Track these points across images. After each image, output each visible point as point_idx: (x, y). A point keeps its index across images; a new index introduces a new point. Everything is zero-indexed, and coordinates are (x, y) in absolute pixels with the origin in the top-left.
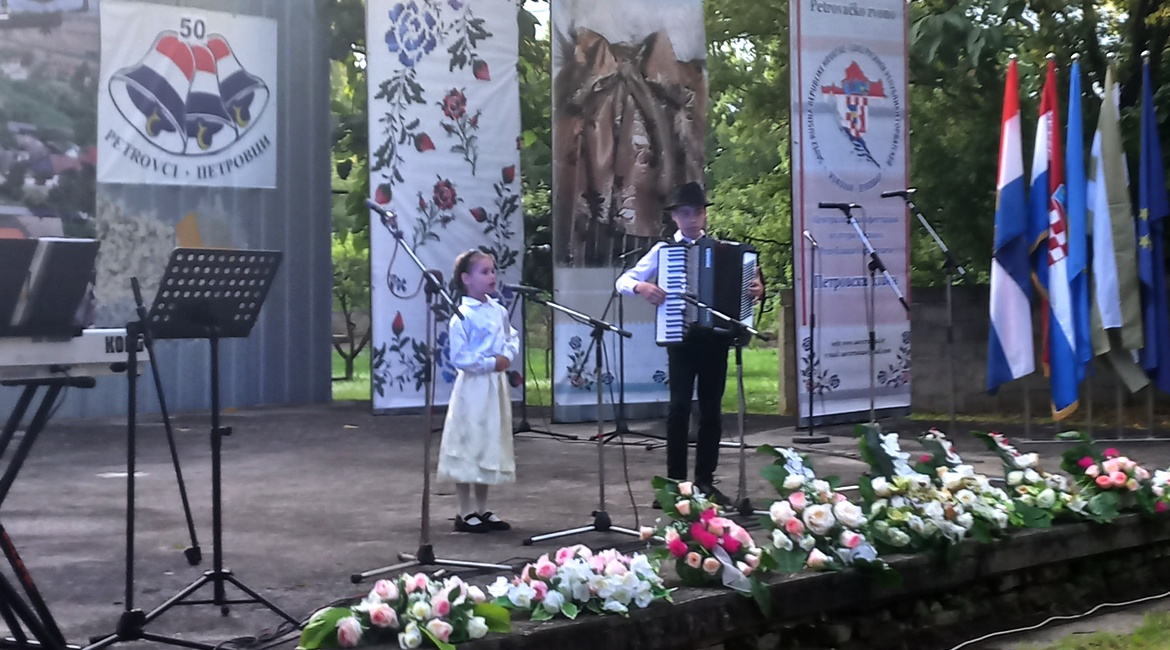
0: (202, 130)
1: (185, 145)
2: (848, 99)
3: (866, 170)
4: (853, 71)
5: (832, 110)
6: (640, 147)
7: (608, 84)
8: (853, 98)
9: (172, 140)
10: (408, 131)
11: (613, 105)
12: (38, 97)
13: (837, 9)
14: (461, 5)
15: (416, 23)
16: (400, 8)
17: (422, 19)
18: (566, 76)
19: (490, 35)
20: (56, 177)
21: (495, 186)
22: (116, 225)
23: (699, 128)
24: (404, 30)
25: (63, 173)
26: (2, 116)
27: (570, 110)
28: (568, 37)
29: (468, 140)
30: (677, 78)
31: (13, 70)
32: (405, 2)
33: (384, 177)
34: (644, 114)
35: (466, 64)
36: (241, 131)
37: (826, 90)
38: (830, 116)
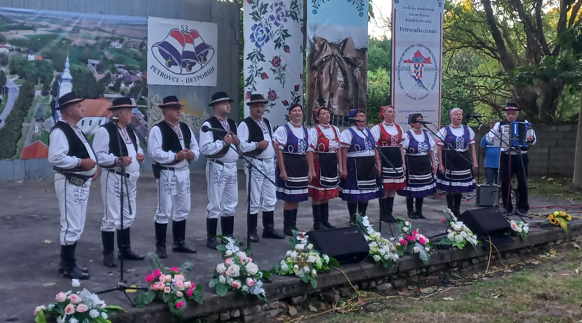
0: (188, 65)
1: (181, 70)
2: (415, 65)
3: (422, 91)
4: (418, 54)
5: (409, 69)
6: (340, 82)
7: (328, 58)
8: (417, 64)
9: (176, 69)
10: (259, 72)
11: (330, 67)
12: (126, 54)
13: (411, 30)
14: (279, 24)
15: (262, 31)
16: (256, 25)
17: (264, 30)
18: (311, 55)
19: (291, 36)
20: (133, 84)
21: (292, 92)
22: (156, 104)
23: (364, 75)
24: (257, 34)
25: (135, 82)
26: (112, 62)
27: (313, 68)
28: (313, 41)
29: (281, 76)
30: (355, 55)
31: (116, 45)
32: (258, 23)
33: (249, 89)
34: (342, 70)
35: (281, 47)
36: (203, 65)
37: (405, 62)
38: (407, 72)
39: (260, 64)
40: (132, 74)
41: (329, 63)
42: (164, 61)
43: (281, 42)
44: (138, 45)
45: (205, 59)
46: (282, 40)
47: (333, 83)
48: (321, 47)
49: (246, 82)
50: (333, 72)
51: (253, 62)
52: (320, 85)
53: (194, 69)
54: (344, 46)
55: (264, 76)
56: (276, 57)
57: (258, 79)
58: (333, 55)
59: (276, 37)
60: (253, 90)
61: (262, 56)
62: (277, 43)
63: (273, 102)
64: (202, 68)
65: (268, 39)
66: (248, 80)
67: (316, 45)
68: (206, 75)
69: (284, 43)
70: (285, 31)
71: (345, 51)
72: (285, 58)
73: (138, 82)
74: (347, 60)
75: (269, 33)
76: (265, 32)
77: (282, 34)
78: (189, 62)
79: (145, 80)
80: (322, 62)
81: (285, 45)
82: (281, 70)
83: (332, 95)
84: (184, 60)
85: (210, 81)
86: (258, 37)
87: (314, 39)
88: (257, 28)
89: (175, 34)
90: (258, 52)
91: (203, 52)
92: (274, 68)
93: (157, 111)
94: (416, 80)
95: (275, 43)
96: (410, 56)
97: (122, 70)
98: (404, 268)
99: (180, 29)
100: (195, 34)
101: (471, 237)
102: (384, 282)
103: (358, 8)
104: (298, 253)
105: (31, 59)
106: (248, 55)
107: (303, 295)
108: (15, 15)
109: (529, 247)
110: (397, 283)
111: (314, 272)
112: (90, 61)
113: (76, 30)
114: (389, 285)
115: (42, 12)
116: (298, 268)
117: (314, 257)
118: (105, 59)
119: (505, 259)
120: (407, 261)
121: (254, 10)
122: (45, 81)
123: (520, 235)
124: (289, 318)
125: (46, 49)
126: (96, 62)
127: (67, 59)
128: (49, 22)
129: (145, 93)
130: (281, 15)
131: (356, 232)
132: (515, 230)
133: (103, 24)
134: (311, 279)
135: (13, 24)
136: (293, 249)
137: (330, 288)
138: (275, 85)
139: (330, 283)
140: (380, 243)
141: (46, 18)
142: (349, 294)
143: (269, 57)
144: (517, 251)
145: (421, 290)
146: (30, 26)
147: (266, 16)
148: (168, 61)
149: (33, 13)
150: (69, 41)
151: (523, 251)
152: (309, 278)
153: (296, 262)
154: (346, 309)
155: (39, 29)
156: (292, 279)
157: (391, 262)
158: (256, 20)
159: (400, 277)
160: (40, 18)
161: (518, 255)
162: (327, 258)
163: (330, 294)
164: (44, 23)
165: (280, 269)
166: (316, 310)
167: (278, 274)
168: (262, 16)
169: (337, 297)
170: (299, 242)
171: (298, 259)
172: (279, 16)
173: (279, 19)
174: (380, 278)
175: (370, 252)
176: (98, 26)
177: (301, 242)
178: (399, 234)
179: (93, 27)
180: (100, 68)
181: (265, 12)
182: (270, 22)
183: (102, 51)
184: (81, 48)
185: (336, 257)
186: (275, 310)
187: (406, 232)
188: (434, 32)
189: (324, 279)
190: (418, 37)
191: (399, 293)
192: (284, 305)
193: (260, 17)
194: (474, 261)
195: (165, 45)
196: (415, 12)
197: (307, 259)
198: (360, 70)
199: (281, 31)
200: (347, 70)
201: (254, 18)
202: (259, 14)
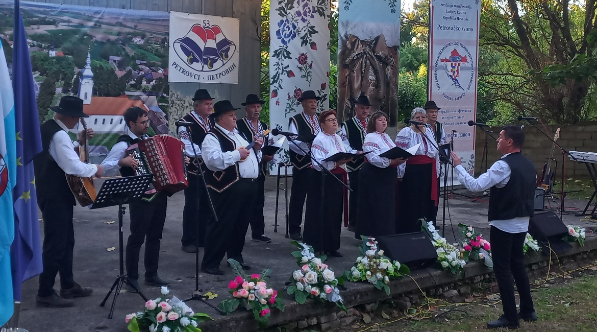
0: (210, 61)
1: (203, 67)
2: (452, 64)
3: (458, 91)
4: (455, 53)
5: (446, 68)
6: (371, 80)
7: (360, 56)
8: (454, 63)
9: (197, 65)
10: (285, 70)
11: (361, 64)
12: (148, 50)
13: (448, 28)
14: (306, 20)
15: (288, 27)
16: (282, 21)
18: (343, 53)
19: (317, 32)
20: (154, 81)
21: (318, 91)
22: (177, 102)
23: (395, 73)
24: (283, 30)
25: (157, 79)
26: (133, 58)
27: (344, 66)
28: (344, 38)
29: (308, 73)
30: (387, 53)
31: (138, 41)
32: (284, 19)
33: (275, 87)
34: (373, 68)
35: (308, 44)
36: (225, 62)
37: (442, 60)
38: (444, 71)
39: (286, 62)
40: (154, 71)
41: (360, 61)
42: (185, 58)
43: (308, 39)
44: (160, 41)
45: (227, 56)
46: (309, 36)
47: (364, 81)
48: (353, 44)
49: (271, 81)
50: (364, 70)
51: (279, 59)
52: (351, 83)
53: (216, 65)
54: (375, 44)
55: (290, 74)
56: (303, 54)
57: (284, 77)
58: (364, 53)
59: (303, 33)
60: (279, 88)
61: (288, 53)
62: (303, 40)
64: (223, 65)
65: (294, 36)
66: (274, 78)
67: (348, 42)
68: (227, 71)
69: (311, 40)
70: (312, 27)
71: (377, 49)
72: (312, 55)
73: (159, 79)
74: (379, 58)
75: (296, 29)
76: (292, 28)
77: (309, 31)
78: (210, 59)
79: (166, 77)
80: (353, 60)
81: (311, 42)
82: (308, 67)
84: (205, 57)
85: (232, 78)
86: (284, 34)
87: (346, 36)
88: (283, 25)
89: (197, 29)
90: (284, 49)
91: (224, 48)
92: (300, 65)
93: (178, 110)
94: (453, 79)
96: (447, 54)
97: (143, 67)
98: (469, 274)
99: (202, 25)
100: (217, 30)
101: (532, 242)
102: (450, 288)
103: (391, 5)
104: (369, 259)
105: (53, 56)
106: (274, 52)
107: (375, 302)
108: (36, 9)
109: (585, 253)
110: (463, 290)
111: (387, 278)
112: (111, 57)
113: (98, 25)
114: (455, 292)
115: (63, 6)
116: (370, 274)
117: (385, 264)
118: (127, 55)
119: (563, 265)
120: (472, 267)
121: (280, 6)
122: (66, 77)
123: (577, 240)
124: (364, 326)
125: (67, 45)
126: (118, 58)
127: (89, 56)
128: (71, 17)
129: (167, 91)
130: (308, 10)
131: (424, 238)
132: (573, 235)
133: (124, 19)
134: (384, 286)
135: (34, 19)
136: (364, 256)
137: (400, 295)
138: (302, 84)
139: (400, 290)
140: (447, 249)
141: (67, 12)
142: (418, 301)
143: (295, 55)
144: (574, 257)
145: (487, 296)
146: (52, 20)
147: (293, 12)
148: (190, 58)
149: (55, 8)
150: (91, 37)
151: (580, 257)
152: (382, 285)
153: (368, 268)
154: (418, 316)
155: (61, 24)
156: (365, 286)
157: (458, 267)
158: (283, 16)
159: (465, 284)
160: (62, 13)
161: (575, 260)
162: (398, 264)
163: (401, 301)
164: (65, 18)
165: (351, 274)
166: (388, 317)
167: (349, 280)
168: (288, 11)
169: (409, 304)
170: (369, 248)
171: (370, 265)
172: (305, 11)
173: (306, 15)
174: (446, 285)
175: (438, 259)
176: (120, 21)
177: (372, 248)
178: (463, 240)
179: (114, 22)
180: (121, 65)
181: (292, 7)
182: (297, 18)
183: (124, 47)
184: (102, 43)
185: (407, 264)
186: (350, 318)
187: (470, 238)
188: (472, 30)
189: (395, 286)
190: (455, 36)
191: (466, 300)
192: (357, 312)
193: (286, 13)
194: (534, 267)
195: (187, 40)
196: (453, 9)
197: (379, 265)
198: (392, 69)
199: (308, 28)
200: (378, 68)
201: (281, 14)
202: (286, 9)
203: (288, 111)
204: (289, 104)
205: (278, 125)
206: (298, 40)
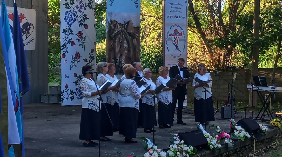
2: (175, 37)
3: (178, 53)
4: (176, 31)
5: (172, 40)
6: (126, 47)
7: (119, 32)
10: (69, 41)
11: (120, 38)
13: (172, 17)
14: (81, 11)
15: (71, 15)
16: (68, 12)
17: (72, 15)
18: (109, 31)
19: (88, 18)
21: (89, 54)
23: (139, 43)
24: (68, 17)
27: (110, 39)
28: (110, 22)
29: (83, 43)
30: (134, 31)
32: (69, 10)
33: (64, 51)
34: (126, 40)
35: (83, 25)
36: (27, 36)
37: (170, 35)
38: (171, 41)
39: (70, 36)
41: (119, 36)
43: (83, 23)
45: (29, 33)
46: (83, 21)
47: (122, 48)
49: (62, 48)
50: (121, 41)
51: (66, 35)
52: (114, 49)
54: (127, 26)
55: (73, 43)
56: (80, 32)
57: (69, 45)
58: (121, 31)
59: (80, 19)
60: (66, 52)
61: (71, 31)
63: (78, 60)
64: (27, 38)
65: (75, 21)
66: (63, 45)
67: (112, 24)
68: (29, 42)
69: (84, 23)
70: (85, 15)
71: (128, 29)
72: (85, 32)
74: (129, 34)
75: (76, 17)
76: (73, 16)
77: (83, 17)
80: (115, 35)
81: (85, 24)
82: (83, 40)
83: (121, 56)
86: (69, 19)
88: (68, 14)
89: (11, 16)
90: (69, 29)
91: (27, 28)
92: (79, 38)
95: (79, 23)
96: (172, 32)
100: (23, 17)
103: (135, 3)
104: (177, 146)
106: (63, 30)
116: (179, 154)
117: (186, 148)
121: (66, 2)
130: (82, 5)
131: (200, 133)
136: (173, 144)
138: (80, 49)
143: (75, 32)
147: (74, 6)
158: (68, 8)
162: (192, 147)
168: (71, 6)
170: (175, 140)
171: (178, 149)
173: (81, 8)
177: (177, 139)
181: (73, 3)
182: (76, 10)
188: (184, 18)
190: (176, 21)
193: (70, 7)
196: (174, 6)
197: (183, 148)
198: (137, 40)
199: (83, 16)
200: (129, 40)
201: (66, 7)
202: (69, 5)
203: (72, 66)
204: (72, 62)
205: (66, 75)
206: (77, 23)
